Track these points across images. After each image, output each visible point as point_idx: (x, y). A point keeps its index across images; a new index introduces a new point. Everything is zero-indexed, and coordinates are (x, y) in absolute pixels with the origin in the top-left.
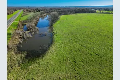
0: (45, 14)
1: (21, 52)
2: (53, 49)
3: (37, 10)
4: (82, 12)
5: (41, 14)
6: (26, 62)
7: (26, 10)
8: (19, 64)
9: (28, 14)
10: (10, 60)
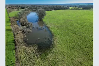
0: (29, 11)
1: (31, 45)
2: (57, 40)
3: (19, 7)
4: (59, 9)
5: (26, 11)
6: (42, 53)
7: (9, 7)
8: (37, 55)
9: (13, 11)
10: (27, 54)
